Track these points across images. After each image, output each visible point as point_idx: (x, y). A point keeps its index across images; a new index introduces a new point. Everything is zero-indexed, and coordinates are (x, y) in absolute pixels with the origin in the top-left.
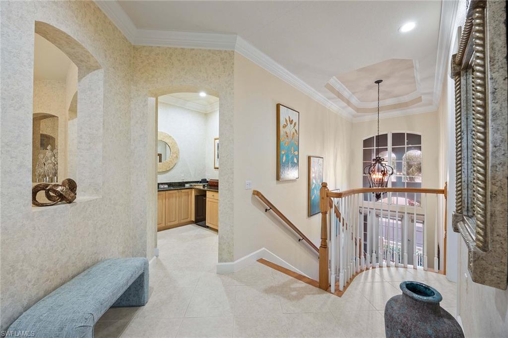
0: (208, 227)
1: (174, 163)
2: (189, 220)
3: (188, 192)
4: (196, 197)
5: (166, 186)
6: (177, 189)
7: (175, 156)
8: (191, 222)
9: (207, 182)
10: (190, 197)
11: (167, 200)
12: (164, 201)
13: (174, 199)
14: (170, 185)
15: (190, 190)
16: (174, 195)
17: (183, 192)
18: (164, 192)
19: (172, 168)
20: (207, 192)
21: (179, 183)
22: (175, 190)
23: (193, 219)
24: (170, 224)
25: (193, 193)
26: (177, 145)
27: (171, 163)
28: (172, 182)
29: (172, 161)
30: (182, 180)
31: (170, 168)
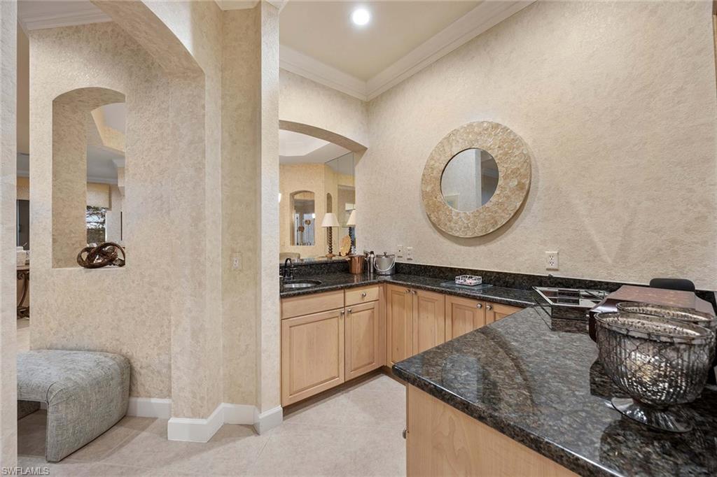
1: (510, 209)
19: (506, 225)
27: (500, 211)
28: (506, 273)
29: (502, 204)
30: (548, 269)
31: (497, 228)
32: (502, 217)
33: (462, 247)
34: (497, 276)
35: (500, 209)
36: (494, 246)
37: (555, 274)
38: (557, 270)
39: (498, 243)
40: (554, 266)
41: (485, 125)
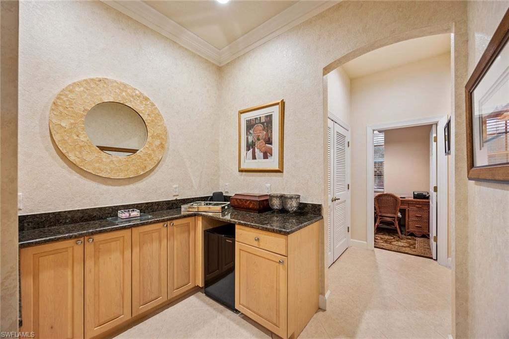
0: (237, 311)
1: (156, 160)
2: (191, 285)
3: (188, 224)
4: (207, 233)
5: (136, 213)
6: (163, 221)
7: (158, 142)
8: (195, 290)
9: (227, 199)
10: (192, 233)
11: (136, 250)
12: (128, 253)
13: (155, 245)
14: (147, 208)
15: (193, 218)
16: (155, 235)
17: (177, 226)
18: (128, 232)
19: (152, 170)
20: (237, 227)
21: (168, 202)
22: (158, 222)
23: (200, 283)
24: (143, 309)
25: (200, 226)
26: (162, 119)
27: (148, 159)
28: (152, 202)
29: (150, 155)
30: (174, 196)
31: (146, 171)
32: (149, 164)
33: (110, 187)
34: (147, 205)
35: (149, 158)
36: (141, 185)
37: (178, 198)
38: (178, 195)
39: (144, 182)
40: (177, 194)
41: (137, 92)
